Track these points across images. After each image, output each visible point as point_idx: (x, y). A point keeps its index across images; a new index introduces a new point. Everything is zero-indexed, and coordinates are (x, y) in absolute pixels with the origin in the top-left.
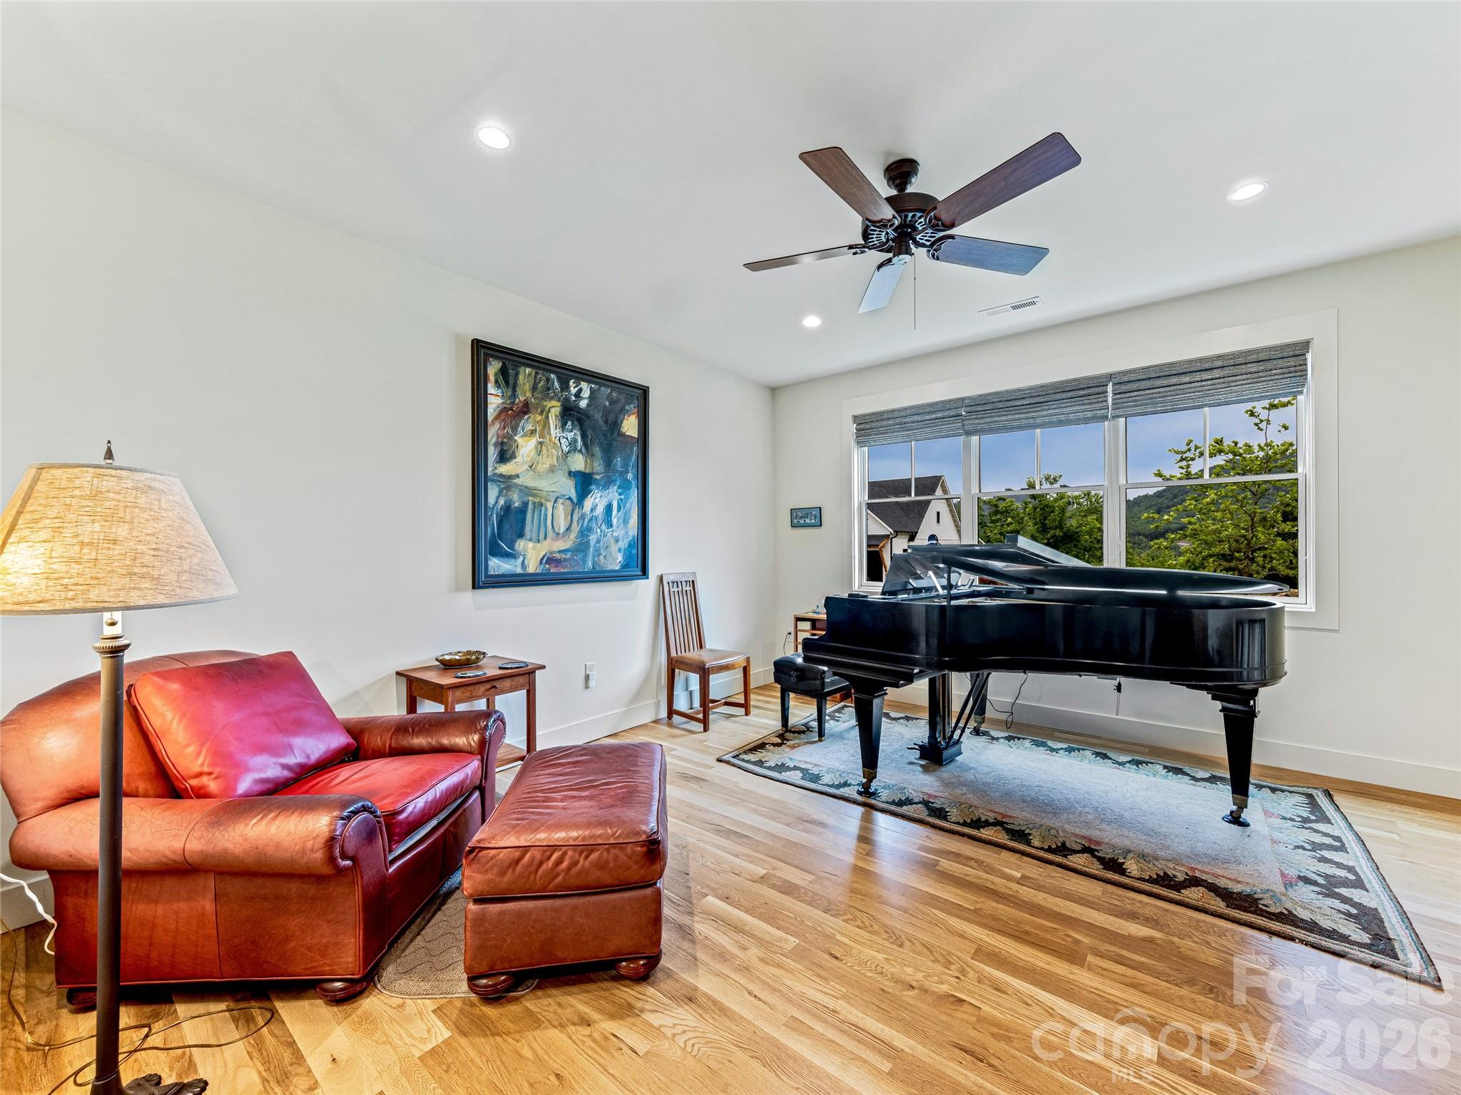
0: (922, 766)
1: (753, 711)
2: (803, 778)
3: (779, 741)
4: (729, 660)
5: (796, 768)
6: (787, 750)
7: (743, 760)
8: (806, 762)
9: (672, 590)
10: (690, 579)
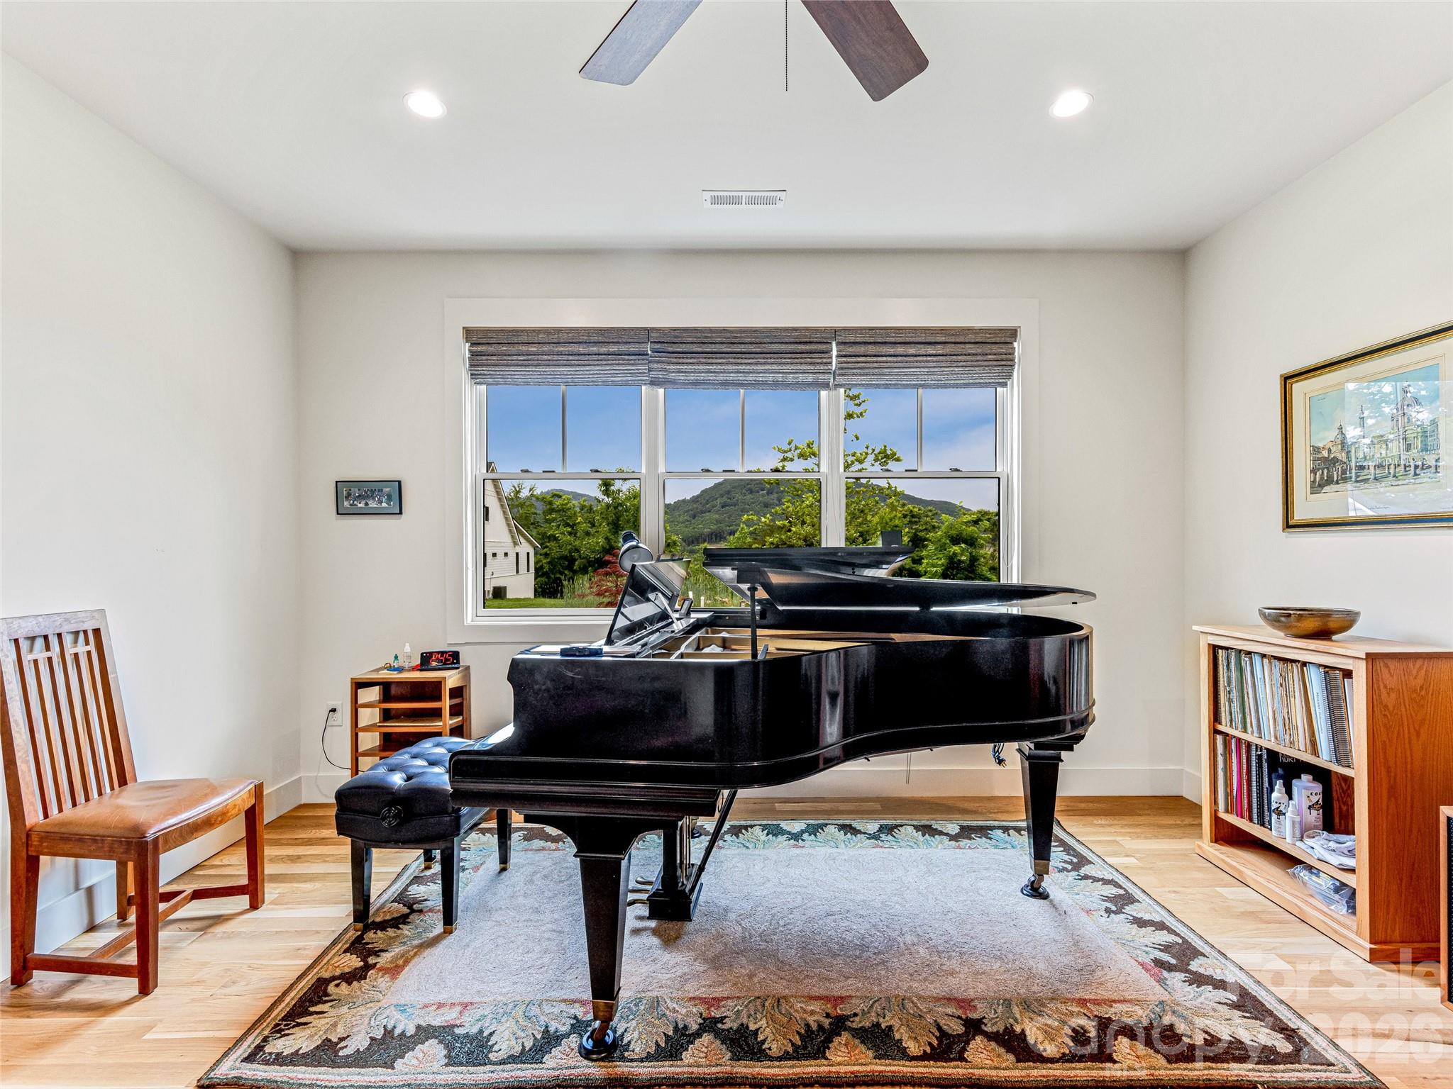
0: (655, 932)
1: (270, 891)
2: (452, 1061)
3: (354, 962)
4: (213, 804)
5: (425, 1033)
6: (383, 982)
7: (280, 1060)
8: (440, 1006)
9: (27, 658)
10: (89, 626)
